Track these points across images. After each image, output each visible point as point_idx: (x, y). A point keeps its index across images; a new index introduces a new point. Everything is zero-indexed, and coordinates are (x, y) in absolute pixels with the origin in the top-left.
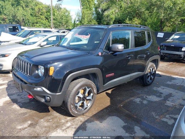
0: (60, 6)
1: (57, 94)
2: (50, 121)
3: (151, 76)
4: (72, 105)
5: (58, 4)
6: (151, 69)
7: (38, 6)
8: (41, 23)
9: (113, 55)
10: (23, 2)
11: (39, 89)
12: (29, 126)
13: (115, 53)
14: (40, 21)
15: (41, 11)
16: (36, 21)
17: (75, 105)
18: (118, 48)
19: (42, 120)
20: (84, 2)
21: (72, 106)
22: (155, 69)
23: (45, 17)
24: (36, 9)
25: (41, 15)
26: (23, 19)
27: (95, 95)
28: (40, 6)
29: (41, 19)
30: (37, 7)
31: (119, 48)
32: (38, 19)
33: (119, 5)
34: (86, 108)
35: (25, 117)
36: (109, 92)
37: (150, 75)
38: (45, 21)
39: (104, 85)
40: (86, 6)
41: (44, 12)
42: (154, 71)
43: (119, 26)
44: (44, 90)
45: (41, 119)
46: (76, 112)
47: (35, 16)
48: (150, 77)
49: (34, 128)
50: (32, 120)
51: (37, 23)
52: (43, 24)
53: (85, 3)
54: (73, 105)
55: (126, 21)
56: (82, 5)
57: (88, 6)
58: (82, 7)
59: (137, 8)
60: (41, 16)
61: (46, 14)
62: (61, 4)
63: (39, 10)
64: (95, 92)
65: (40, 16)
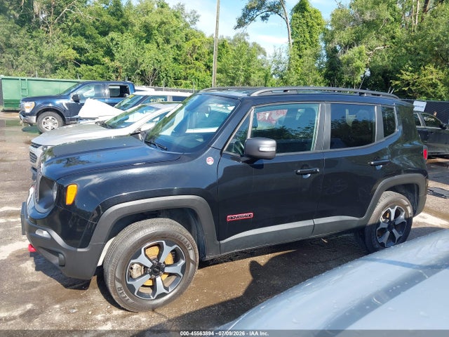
0: (246, 37)
1: (79, 250)
2: (71, 311)
3: (394, 231)
4: (116, 282)
5: (241, 34)
6: (393, 212)
7: (193, 40)
8: (195, 78)
9: (253, 166)
10: (157, 34)
11: (45, 234)
12: (22, 316)
13: (254, 160)
14: (193, 74)
15: (198, 52)
16: (184, 74)
17: (129, 283)
18: (259, 148)
19: (58, 306)
20: (298, 28)
21: (118, 285)
22: (407, 211)
23: (205, 65)
24: (187, 46)
25: (197, 59)
26: (155, 70)
27: (191, 264)
28: (196, 40)
29: (196, 69)
30: (191, 41)
31: (261, 149)
32: (190, 69)
33: (387, 32)
34: (163, 295)
35: (29, 293)
36: (262, 260)
37: (390, 228)
38: (204, 73)
39: (222, 242)
40: (301, 37)
41: (204, 54)
42: (402, 217)
43: (285, 91)
44: (52, 238)
45: (57, 302)
46: (131, 300)
47: (184, 62)
48: (388, 232)
49: (30, 321)
50: (37, 302)
51: (186, 79)
52: (198, 80)
53: (301, 29)
54: (119, 281)
55: (402, 74)
56: (292, 35)
57: (307, 35)
58: (292, 41)
59: (436, 40)
60: (198, 63)
61: (208, 57)
62: (247, 35)
63: (194, 49)
64: (192, 257)
65: (196, 62)
